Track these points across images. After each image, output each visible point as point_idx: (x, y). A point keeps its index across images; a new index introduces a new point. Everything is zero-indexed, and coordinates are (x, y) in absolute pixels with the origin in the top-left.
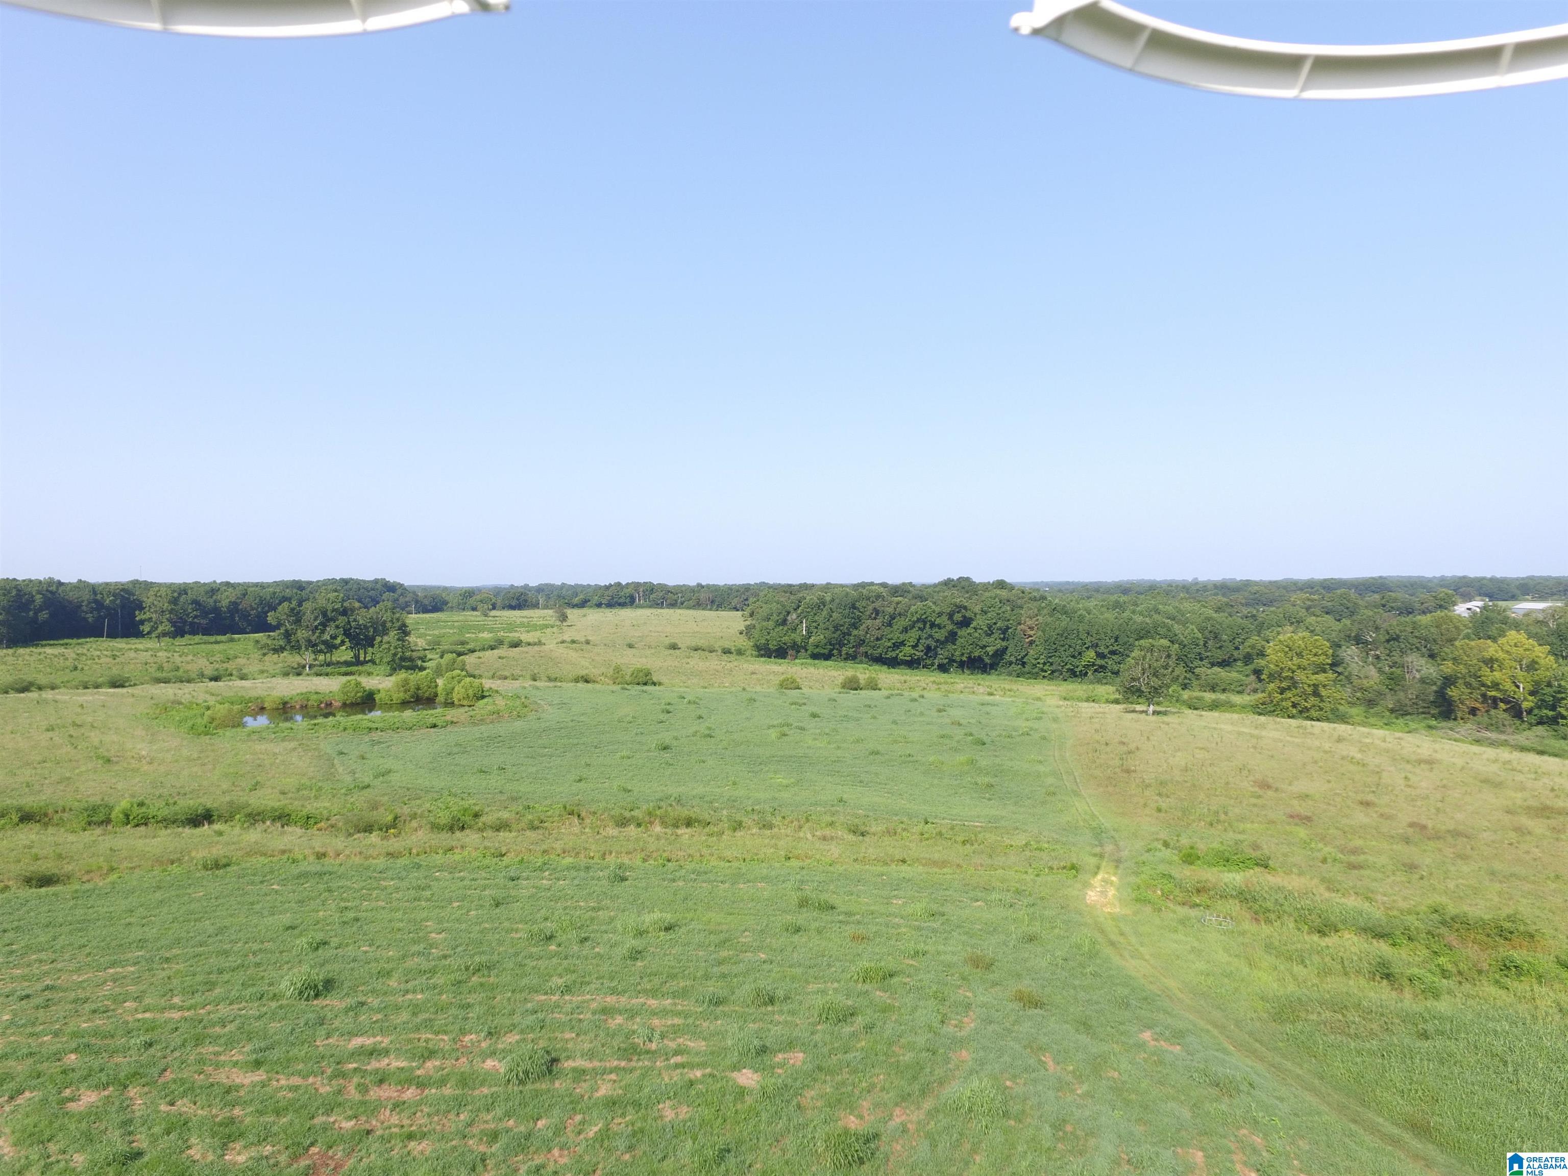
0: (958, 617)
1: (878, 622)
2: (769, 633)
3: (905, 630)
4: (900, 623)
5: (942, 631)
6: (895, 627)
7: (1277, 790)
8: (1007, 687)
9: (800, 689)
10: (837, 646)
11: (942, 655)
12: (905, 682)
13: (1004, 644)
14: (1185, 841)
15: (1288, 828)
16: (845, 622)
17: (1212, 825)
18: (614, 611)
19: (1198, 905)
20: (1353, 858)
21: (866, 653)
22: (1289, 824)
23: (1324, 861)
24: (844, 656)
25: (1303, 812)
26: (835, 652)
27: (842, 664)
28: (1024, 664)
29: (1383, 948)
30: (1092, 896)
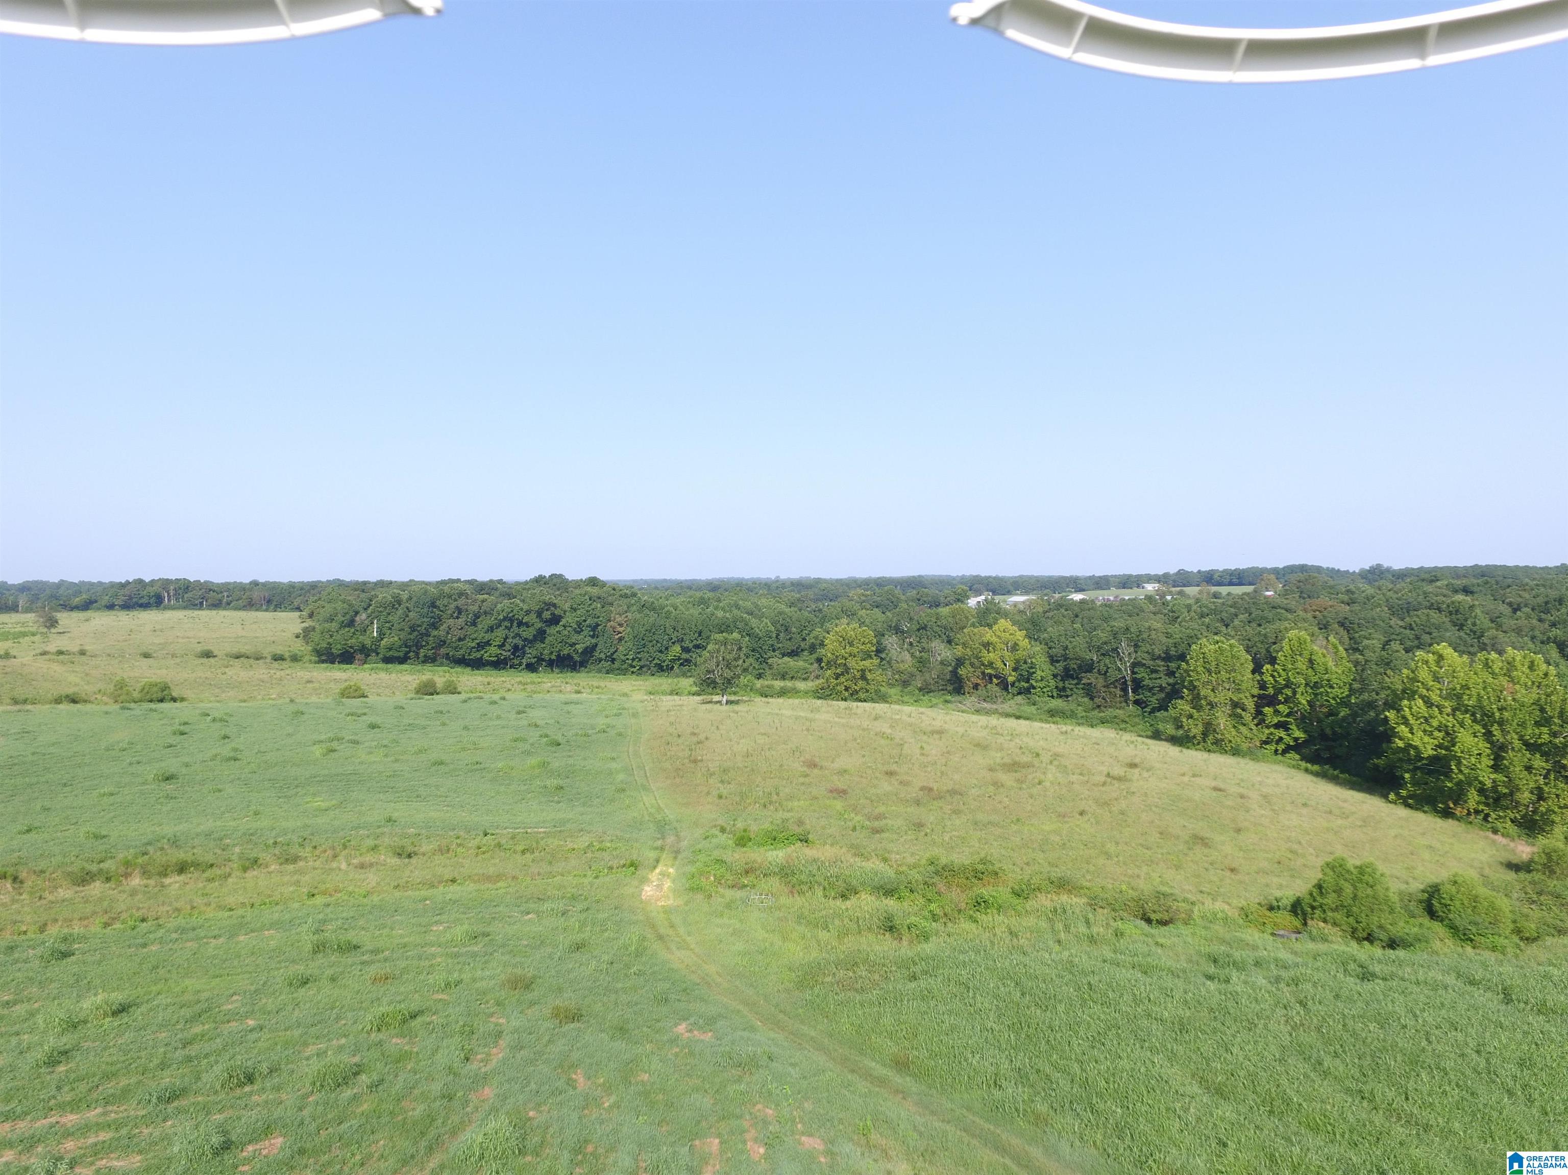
0: (547, 615)
1: (461, 621)
2: (331, 636)
3: (491, 629)
4: (485, 622)
5: (531, 629)
6: (480, 626)
7: (821, 767)
8: (595, 684)
9: (367, 697)
10: (414, 648)
11: (531, 654)
12: (489, 684)
13: (594, 641)
14: (740, 825)
15: (828, 802)
16: (423, 622)
17: (765, 806)
18: (132, 613)
19: (746, 886)
20: (876, 824)
21: (448, 654)
22: (829, 798)
23: (854, 829)
24: (422, 659)
25: (841, 786)
26: (411, 654)
27: (420, 667)
28: (613, 661)
29: (891, 903)
30: (648, 891)
